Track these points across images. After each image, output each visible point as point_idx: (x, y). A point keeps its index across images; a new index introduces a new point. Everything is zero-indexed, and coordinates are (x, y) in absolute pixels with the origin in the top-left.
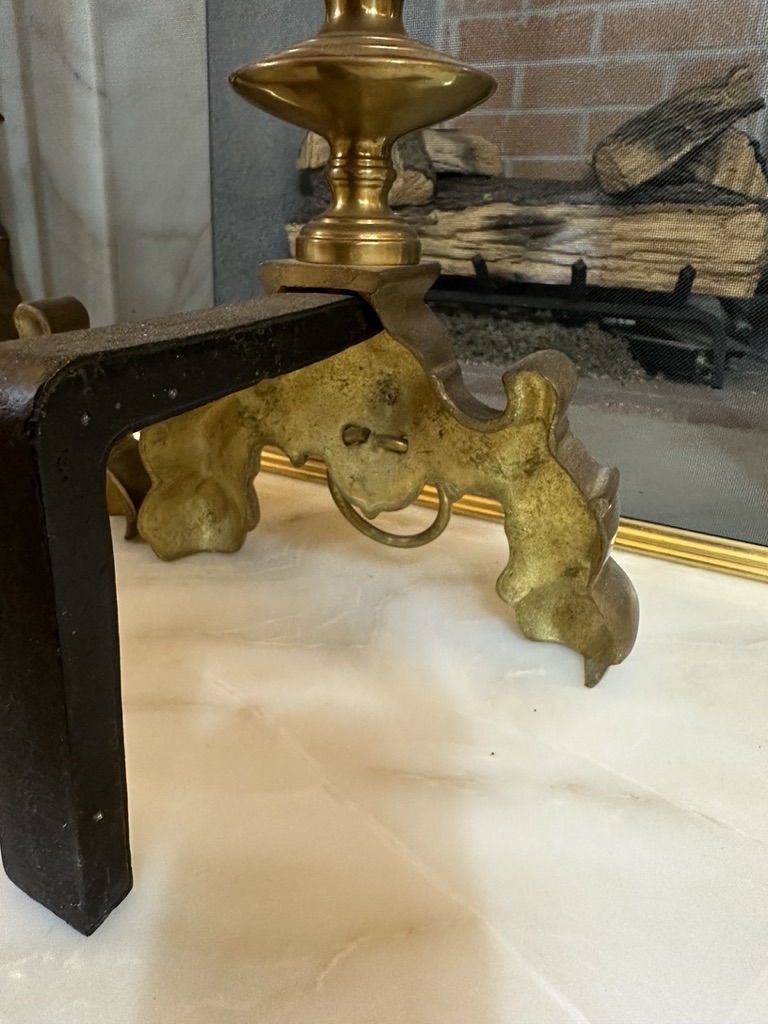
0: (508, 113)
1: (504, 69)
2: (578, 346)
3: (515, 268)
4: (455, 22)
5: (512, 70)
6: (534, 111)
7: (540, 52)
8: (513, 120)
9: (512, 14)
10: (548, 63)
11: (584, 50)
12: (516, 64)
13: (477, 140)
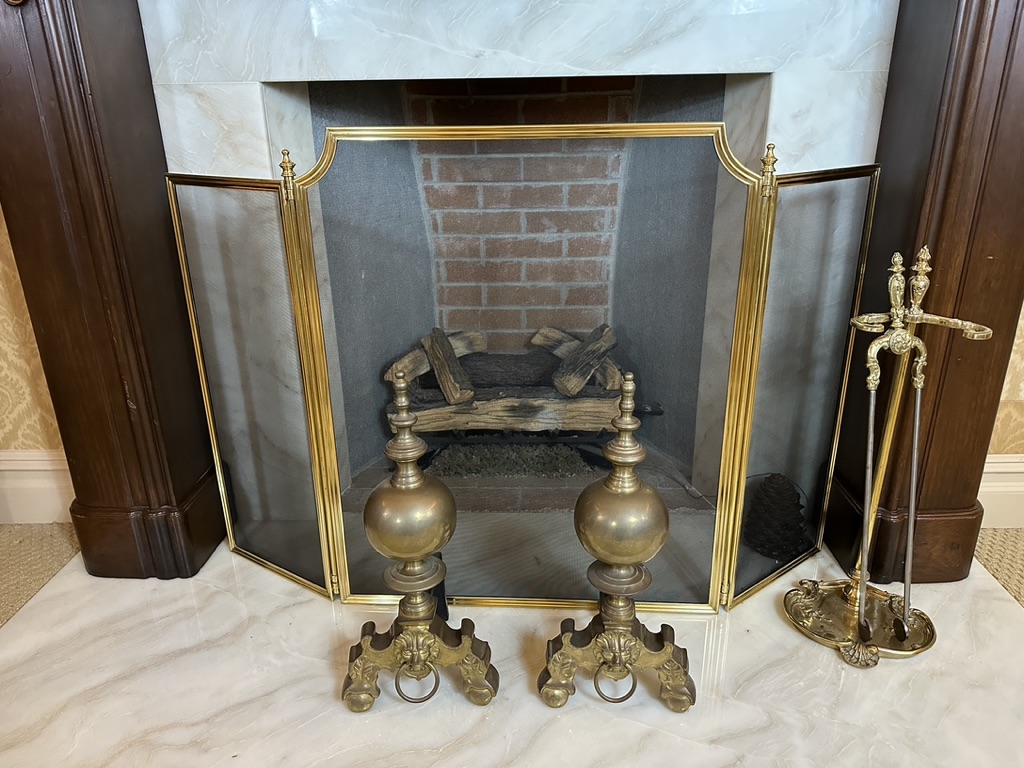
0: (481, 309)
1: (474, 287)
2: (557, 459)
3: (522, 426)
4: (442, 261)
5: (480, 287)
6: (495, 308)
7: (494, 279)
8: (484, 313)
9: (476, 259)
10: (500, 284)
11: (518, 280)
12: (481, 284)
13: (472, 334)
